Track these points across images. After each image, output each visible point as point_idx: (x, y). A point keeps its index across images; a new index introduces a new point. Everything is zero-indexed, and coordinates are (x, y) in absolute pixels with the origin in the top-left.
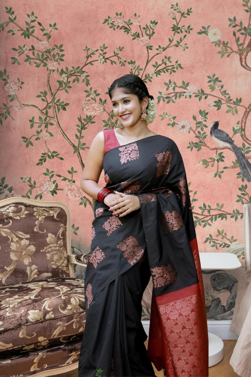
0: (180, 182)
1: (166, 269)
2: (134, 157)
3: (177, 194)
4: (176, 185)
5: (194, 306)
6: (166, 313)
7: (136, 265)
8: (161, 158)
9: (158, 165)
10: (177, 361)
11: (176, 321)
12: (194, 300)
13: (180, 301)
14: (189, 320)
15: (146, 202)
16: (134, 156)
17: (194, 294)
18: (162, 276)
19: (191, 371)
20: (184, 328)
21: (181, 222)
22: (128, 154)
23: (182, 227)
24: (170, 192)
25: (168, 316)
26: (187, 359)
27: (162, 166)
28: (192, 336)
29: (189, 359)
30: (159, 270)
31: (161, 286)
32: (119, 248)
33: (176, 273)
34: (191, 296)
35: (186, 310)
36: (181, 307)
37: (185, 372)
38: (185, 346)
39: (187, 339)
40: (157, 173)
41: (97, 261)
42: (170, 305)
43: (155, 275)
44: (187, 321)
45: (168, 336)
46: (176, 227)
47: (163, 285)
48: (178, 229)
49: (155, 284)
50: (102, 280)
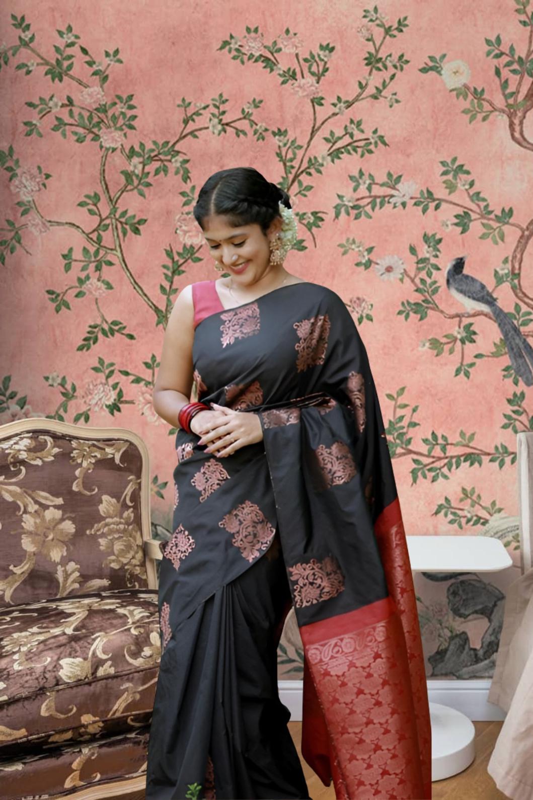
0: (350, 380)
1: (321, 568)
2: (250, 331)
3: (349, 407)
4: (342, 386)
5: (380, 645)
6: (321, 661)
7: (258, 562)
8: (307, 331)
9: (299, 347)
11: (341, 678)
12: (379, 633)
13: (350, 635)
14: (369, 676)
15: (275, 426)
16: (251, 329)
17: (378, 622)
18: (312, 584)
20: (360, 692)
21: (351, 467)
22: (239, 327)
23: (353, 477)
24: (333, 403)
25: (324, 667)
26: (369, 757)
27: (308, 347)
28: (378, 710)
29: (372, 757)
30: (304, 569)
31: (310, 603)
32: (222, 526)
33: (344, 576)
34: (374, 626)
35: (363, 654)
36: (352, 649)
37: (365, 786)
38: (364, 731)
39: (367, 715)
40: (298, 362)
41: (179, 555)
42: (330, 645)
43: (298, 580)
44: (366, 677)
45: (328, 709)
46: (339, 477)
47: (315, 602)
48: (344, 482)
49: (296, 599)
50: (189, 596)
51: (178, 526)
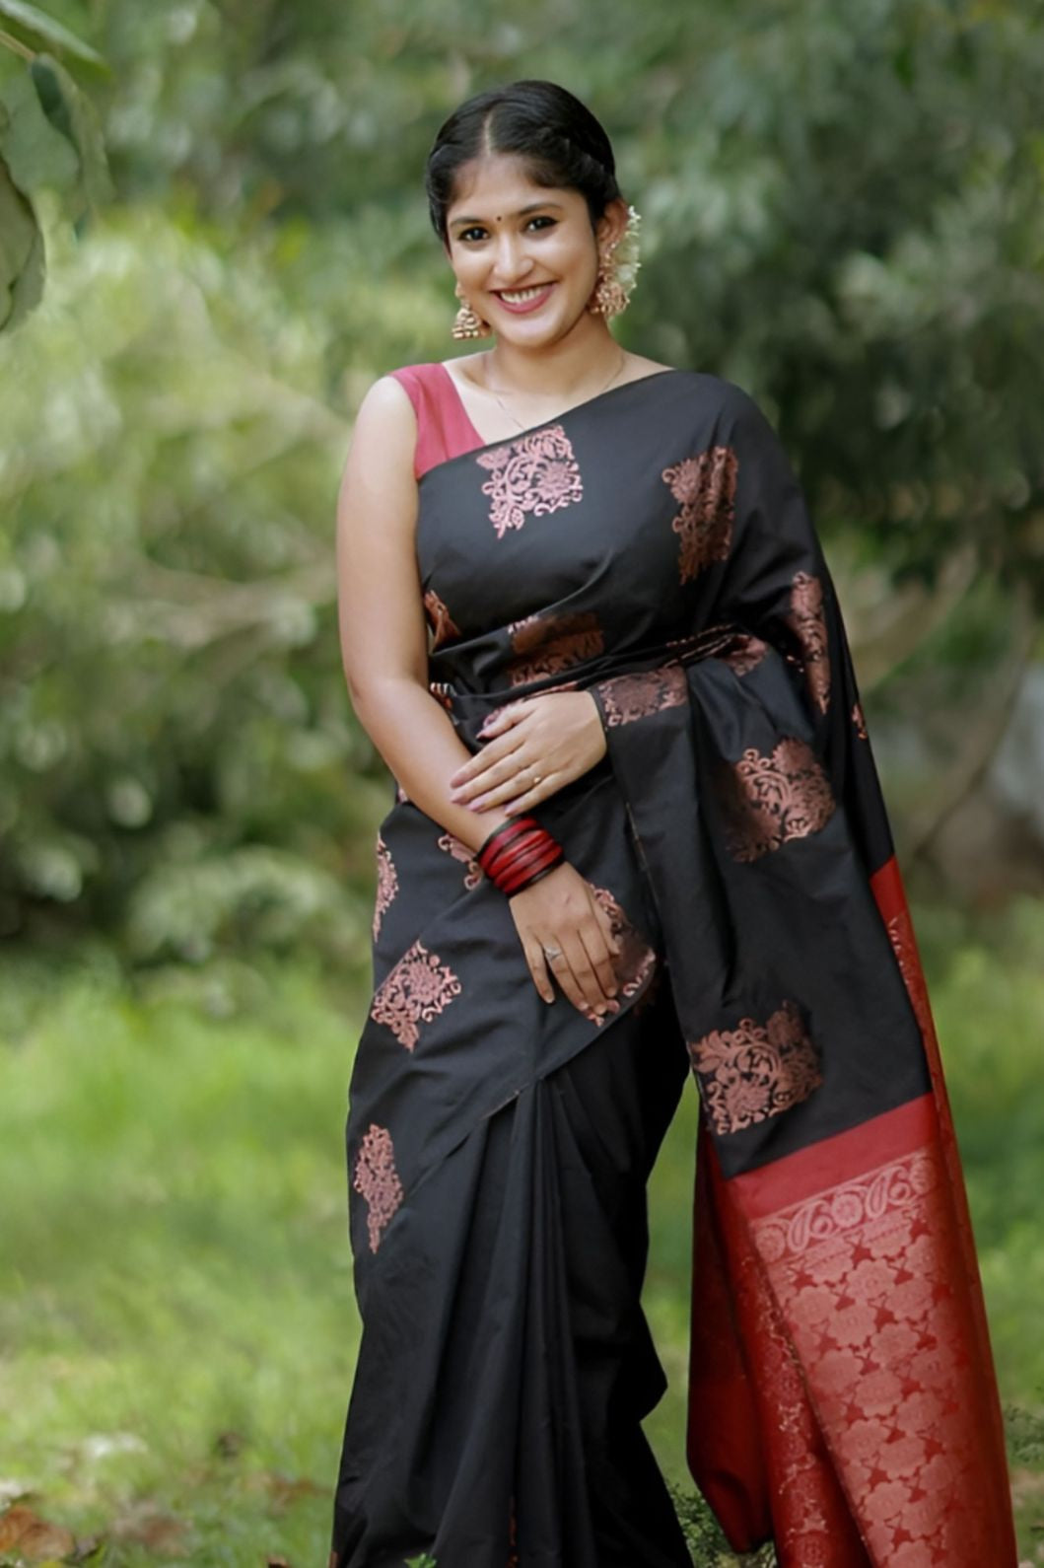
0: (796, 593)
1: (765, 1039)
2: (557, 494)
3: (790, 658)
4: (779, 608)
5: (923, 1202)
6: (787, 1253)
8: (693, 484)
9: (680, 525)
10: (864, 1491)
11: (840, 1289)
12: (917, 1177)
13: (848, 1186)
14: (903, 1277)
15: (634, 718)
16: (561, 489)
17: (916, 1148)
18: (747, 1076)
19: (938, 1532)
20: (884, 1318)
21: (822, 793)
22: (528, 484)
23: (829, 818)
24: (757, 646)
25: (797, 1266)
26: (917, 1474)
27: (700, 523)
28: (927, 1358)
29: (923, 1472)
30: (728, 1044)
31: (748, 1121)
33: (819, 1052)
34: (906, 1158)
35: (884, 1228)
36: (857, 1218)
37: (912, 1541)
38: (899, 1410)
39: (904, 1371)
40: (681, 561)
41: (416, 1012)
42: (805, 1214)
43: (714, 1072)
44: (898, 1281)
45: (813, 1365)
46: (798, 821)
47: (759, 1117)
48: (811, 832)
49: (715, 1115)
50: (449, 1104)
51: (412, 944)
